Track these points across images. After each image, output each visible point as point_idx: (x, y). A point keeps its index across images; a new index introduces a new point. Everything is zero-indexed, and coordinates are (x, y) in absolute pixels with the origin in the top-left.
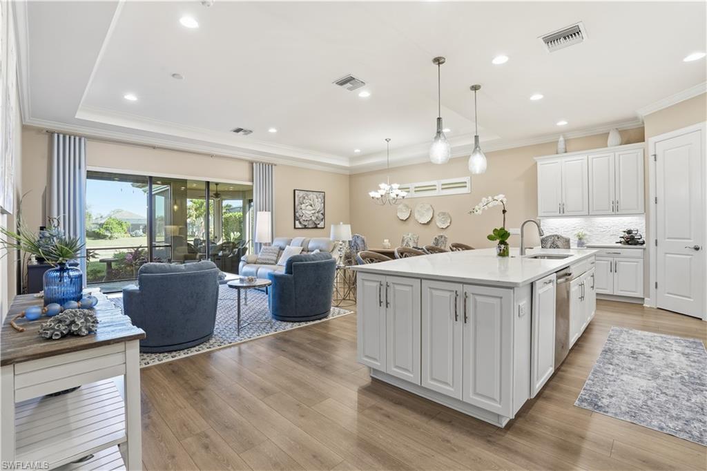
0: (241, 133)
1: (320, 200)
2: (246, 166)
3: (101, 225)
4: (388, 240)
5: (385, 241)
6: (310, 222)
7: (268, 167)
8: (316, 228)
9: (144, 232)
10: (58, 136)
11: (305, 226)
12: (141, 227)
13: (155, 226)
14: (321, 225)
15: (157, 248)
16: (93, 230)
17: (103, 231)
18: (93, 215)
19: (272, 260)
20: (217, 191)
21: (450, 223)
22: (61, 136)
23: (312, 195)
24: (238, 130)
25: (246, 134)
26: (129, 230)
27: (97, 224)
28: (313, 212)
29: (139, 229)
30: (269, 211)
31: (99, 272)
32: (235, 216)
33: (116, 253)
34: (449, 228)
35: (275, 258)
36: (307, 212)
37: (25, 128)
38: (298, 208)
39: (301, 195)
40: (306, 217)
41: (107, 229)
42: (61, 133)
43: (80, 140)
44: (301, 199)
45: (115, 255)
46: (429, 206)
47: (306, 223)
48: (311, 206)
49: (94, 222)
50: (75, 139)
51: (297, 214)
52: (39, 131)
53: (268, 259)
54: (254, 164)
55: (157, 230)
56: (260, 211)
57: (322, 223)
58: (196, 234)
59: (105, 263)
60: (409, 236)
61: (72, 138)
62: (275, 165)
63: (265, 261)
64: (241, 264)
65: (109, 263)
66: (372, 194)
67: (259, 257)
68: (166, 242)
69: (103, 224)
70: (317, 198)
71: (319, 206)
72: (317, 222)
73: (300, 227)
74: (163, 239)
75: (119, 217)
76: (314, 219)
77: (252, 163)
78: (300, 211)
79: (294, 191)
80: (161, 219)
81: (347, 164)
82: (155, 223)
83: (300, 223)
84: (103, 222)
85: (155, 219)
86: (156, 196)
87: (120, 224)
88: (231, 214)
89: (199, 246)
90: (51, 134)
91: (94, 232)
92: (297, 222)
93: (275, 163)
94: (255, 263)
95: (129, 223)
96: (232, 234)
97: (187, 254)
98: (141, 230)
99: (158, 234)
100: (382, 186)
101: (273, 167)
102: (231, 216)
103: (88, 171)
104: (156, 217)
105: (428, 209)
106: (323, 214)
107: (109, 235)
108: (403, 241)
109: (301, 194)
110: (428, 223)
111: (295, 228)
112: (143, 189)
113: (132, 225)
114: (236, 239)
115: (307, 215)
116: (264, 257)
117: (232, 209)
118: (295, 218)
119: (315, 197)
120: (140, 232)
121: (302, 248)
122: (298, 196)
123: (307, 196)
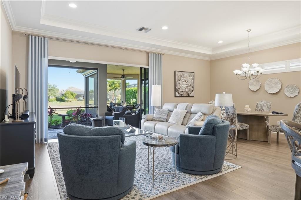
0: (143, 31)
1: (191, 77)
2: (145, 56)
3: (63, 95)
4: (248, 106)
5: (246, 106)
6: (185, 93)
7: (158, 56)
8: (189, 96)
9: (83, 98)
10: (32, 37)
11: (182, 95)
12: (82, 96)
13: (89, 95)
14: (192, 95)
15: (90, 108)
16: (60, 97)
17: (64, 98)
18: (59, 90)
19: (163, 118)
20: (123, 75)
21: (299, 93)
22: (33, 37)
23: (186, 75)
24: (141, 29)
25: (146, 32)
26: (76, 98)
27: (61, 94)
28: (187, 86)
29: (81, 97)
30: (159, 85)
31: (59, 121)
32: (132, 90)
33: (68, 110)
34: (297, 96)
35: (165, 117)
36: (183, 86)
37: (14, 33)
38: (177, 83)
39: (179, 75)
40: (182, 89)
41: (66, 97)
42: (33, 35)
43: (44, 39)
44: (179, 77)
45: (68, 111)
46: (277, 80)
47: (182, 93)
48: (186, 81)
49: (60, 93)
50: (41, 39)
51: (177, 87)
52: (21, 34)
53: (161, 118)
54: (150, 54)
55: (90, 98)
56: (153, 85)
57: (193, 93)
58: (110, 99)
59: (62, 117)
60: (263, 102)
61: (40, 38)
62: (163, 54)
63: (159, 119)
64: (142, 121)
65: (64, 116)
66: (236, 72)
67: (155, 115)
68: (95, 104)
69: (64, 94)
70: (189, 76)
71: (190, 82)
72: (189, 93)
73: (178, 96)
74: (93, 102)
75: (71, 90)
76: (187, 90)
77: (148, 54)
78: (178, 85)
79: (175, 71)
80: (92, 92)
81: (210, 53)
82: (89, 94)
83: (179, 93)
84: (64, 93)
85: (89, 92)
86: (90, 78)
87: (72, 94)
88: (130, 88)
89: (113, 107)
90: (27, 35)
91: (60, 98)
92: (177, 93)
93: (163, 53)
94: (152, 120)
95: (76, 94)
96: (132, 100)
97: (107, 112)
98: (82, 97)
99: (91, 100)
100: (245, 65)
101: (162, 55)
102: (130, 90)
103: (49, 59)
104: (90, 91)
105: (277, 83)
106: (193, 87)
107: (67, 100)
108: (257, 106)
109: (179, 73)
110: (277, 93)
111: (175, 96)
112: (83, 73)
113: (78, 94)
114: (133, 103)
115: (183, 88)
116: (158, 116)
117: (130, 85)
118: (175, 90)
119: (188, 75)
120: (82, 98)
121: (186, 111)
122: (177, 75)
123: (183, 75)
